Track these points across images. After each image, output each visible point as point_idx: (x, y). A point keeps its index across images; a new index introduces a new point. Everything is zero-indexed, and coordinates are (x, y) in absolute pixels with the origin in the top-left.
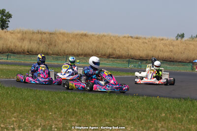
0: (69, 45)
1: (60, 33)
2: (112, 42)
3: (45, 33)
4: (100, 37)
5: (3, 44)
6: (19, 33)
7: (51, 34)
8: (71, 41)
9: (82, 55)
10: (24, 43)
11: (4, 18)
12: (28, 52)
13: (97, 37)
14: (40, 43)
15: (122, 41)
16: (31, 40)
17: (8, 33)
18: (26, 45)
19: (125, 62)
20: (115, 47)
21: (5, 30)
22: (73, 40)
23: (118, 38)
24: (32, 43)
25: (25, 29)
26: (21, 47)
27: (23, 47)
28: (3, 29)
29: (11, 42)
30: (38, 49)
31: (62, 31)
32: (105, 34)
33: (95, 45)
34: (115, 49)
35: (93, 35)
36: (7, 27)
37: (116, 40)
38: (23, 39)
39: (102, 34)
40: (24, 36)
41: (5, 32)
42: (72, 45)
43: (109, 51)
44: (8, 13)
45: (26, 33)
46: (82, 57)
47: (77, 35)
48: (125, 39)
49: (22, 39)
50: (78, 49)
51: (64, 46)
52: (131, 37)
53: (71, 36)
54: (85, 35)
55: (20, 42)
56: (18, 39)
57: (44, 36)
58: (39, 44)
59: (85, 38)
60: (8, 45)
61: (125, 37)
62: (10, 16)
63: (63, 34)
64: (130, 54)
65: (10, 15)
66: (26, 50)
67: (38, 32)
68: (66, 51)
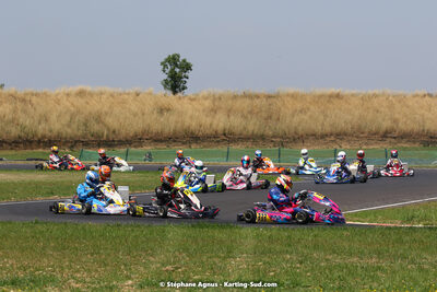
0: (306, 117)
1: (288, 95)
2: (391, 106)
3: (258, 97)
4: (366, 99)
5: (177, 122)
6: (206, 98)
7: (269, 97)
8: (308, 109)
9: (331, 135)
10: (217, 117)
11: (177, 70)
12: (225, 135)
13: (362, 99)
14: (249, 116)
15: (410, 104)
16: (229, 111)
17: (186, 100)
18: (220, 122)
19: (416, 145)
20: (397, 116)
21: (179, 94)
22: (312, 107)
23: (401, 99)
24: (232, 118)
25: (219, 91)
26: (211, 125)
27: (214, 126)
28: (175, 92)
29: (191, 117)
30: (245, 128)
31: (291, 90)
32: (377, 92)
33: (357, 113)
34: (396, 121)
35: (353, 95)
36: (184, 88)
37: (400, 102)
38: (214, 111)
39: (370, 92)
40: (217, 104)
41: (180, 98)
42: (311, 117)
43: (386, 125)
44: (184, 61)
45: (220, 98)
46: (332, 138)
47: (321, 96)
48: (417, 99)
49: (212, 110)
50: (323, 124)
51: (296, 119)
52: (430, 95)
53: (309, 100)
54: (338, 96)
55: (207, 116)
56: (204, 111)
57: (257, 101)
58: (246, 118)
59: (336, 101)
60: (187, 124)
61: (417, 95)
62: (187, 67)
63: (294, 96)
64: (426, 128)
65: (188, 64)
66: (220, 132)
67: (245, 96)
68: (300, 128)
